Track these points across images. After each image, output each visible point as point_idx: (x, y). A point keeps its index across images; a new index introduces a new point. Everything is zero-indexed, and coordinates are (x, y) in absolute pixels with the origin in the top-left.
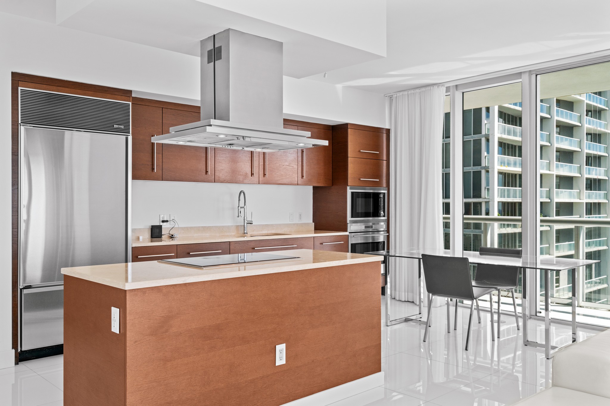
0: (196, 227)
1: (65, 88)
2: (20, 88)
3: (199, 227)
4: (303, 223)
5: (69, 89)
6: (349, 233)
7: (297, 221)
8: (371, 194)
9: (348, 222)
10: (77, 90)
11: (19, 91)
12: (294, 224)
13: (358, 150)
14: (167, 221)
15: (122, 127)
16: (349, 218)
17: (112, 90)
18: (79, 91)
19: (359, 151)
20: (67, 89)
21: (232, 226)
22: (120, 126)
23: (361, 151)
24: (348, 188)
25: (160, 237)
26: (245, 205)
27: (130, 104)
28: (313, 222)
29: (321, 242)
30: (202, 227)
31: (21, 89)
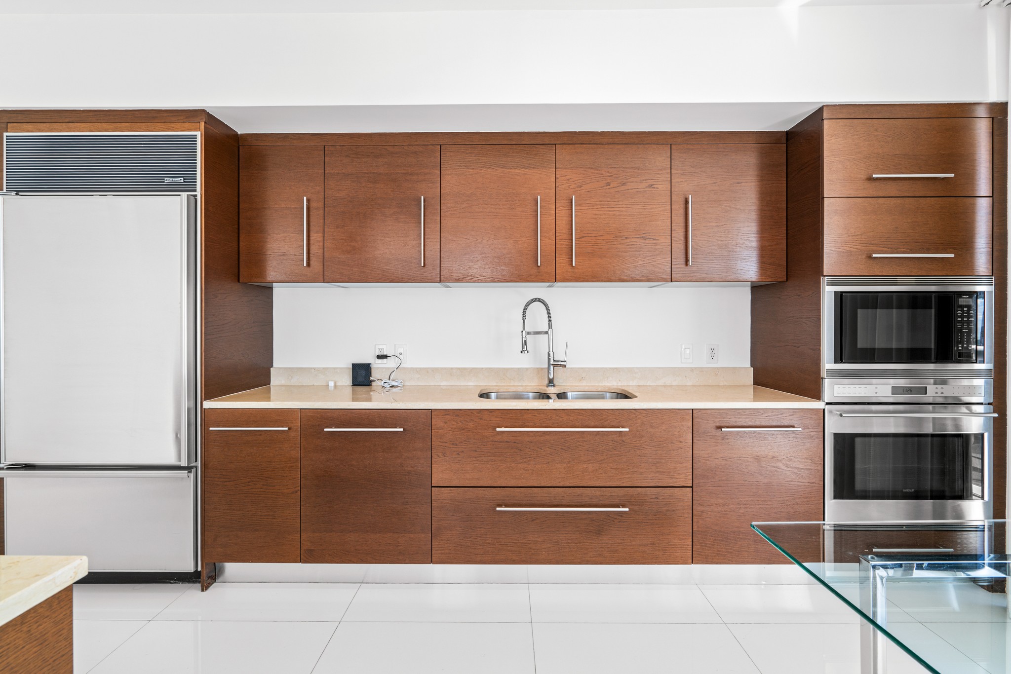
0: (445, 368)
1: (80, 124)
2: (5, 134)
3: (452, 368)
4: (718, 368)
5: (88, 125)
6: (828, 404)
7: (703, 362)
8: (931, 297)
9: (824, 374)
10: (101, 124)
11: (5, 138)
12: (692, 369)
13: (863, 176)
14: (385, 357)
15: (181, 180)
16: (828, 363)
17: (166, 115)
18: (104, 125)
19: (870, 179)
20: (83, 125)
21: (527, 369)
22: (175, 180)
23: (875, 176)
24: (824, 281)
25: (369, 385)
26: (549, 329)
27: (196, 135)
28: (751, 366)
29: (718, 424)
30: (459, 368)
31: (7, 136)
